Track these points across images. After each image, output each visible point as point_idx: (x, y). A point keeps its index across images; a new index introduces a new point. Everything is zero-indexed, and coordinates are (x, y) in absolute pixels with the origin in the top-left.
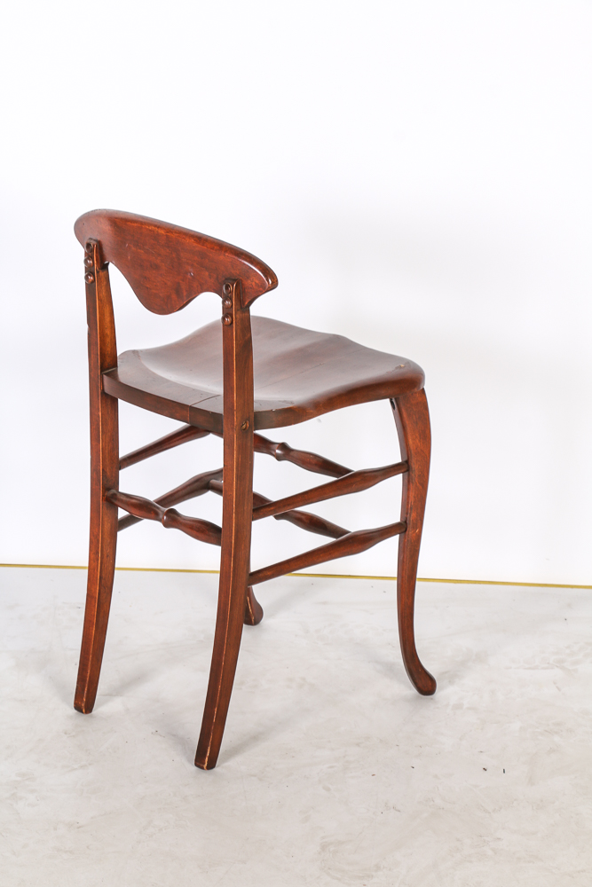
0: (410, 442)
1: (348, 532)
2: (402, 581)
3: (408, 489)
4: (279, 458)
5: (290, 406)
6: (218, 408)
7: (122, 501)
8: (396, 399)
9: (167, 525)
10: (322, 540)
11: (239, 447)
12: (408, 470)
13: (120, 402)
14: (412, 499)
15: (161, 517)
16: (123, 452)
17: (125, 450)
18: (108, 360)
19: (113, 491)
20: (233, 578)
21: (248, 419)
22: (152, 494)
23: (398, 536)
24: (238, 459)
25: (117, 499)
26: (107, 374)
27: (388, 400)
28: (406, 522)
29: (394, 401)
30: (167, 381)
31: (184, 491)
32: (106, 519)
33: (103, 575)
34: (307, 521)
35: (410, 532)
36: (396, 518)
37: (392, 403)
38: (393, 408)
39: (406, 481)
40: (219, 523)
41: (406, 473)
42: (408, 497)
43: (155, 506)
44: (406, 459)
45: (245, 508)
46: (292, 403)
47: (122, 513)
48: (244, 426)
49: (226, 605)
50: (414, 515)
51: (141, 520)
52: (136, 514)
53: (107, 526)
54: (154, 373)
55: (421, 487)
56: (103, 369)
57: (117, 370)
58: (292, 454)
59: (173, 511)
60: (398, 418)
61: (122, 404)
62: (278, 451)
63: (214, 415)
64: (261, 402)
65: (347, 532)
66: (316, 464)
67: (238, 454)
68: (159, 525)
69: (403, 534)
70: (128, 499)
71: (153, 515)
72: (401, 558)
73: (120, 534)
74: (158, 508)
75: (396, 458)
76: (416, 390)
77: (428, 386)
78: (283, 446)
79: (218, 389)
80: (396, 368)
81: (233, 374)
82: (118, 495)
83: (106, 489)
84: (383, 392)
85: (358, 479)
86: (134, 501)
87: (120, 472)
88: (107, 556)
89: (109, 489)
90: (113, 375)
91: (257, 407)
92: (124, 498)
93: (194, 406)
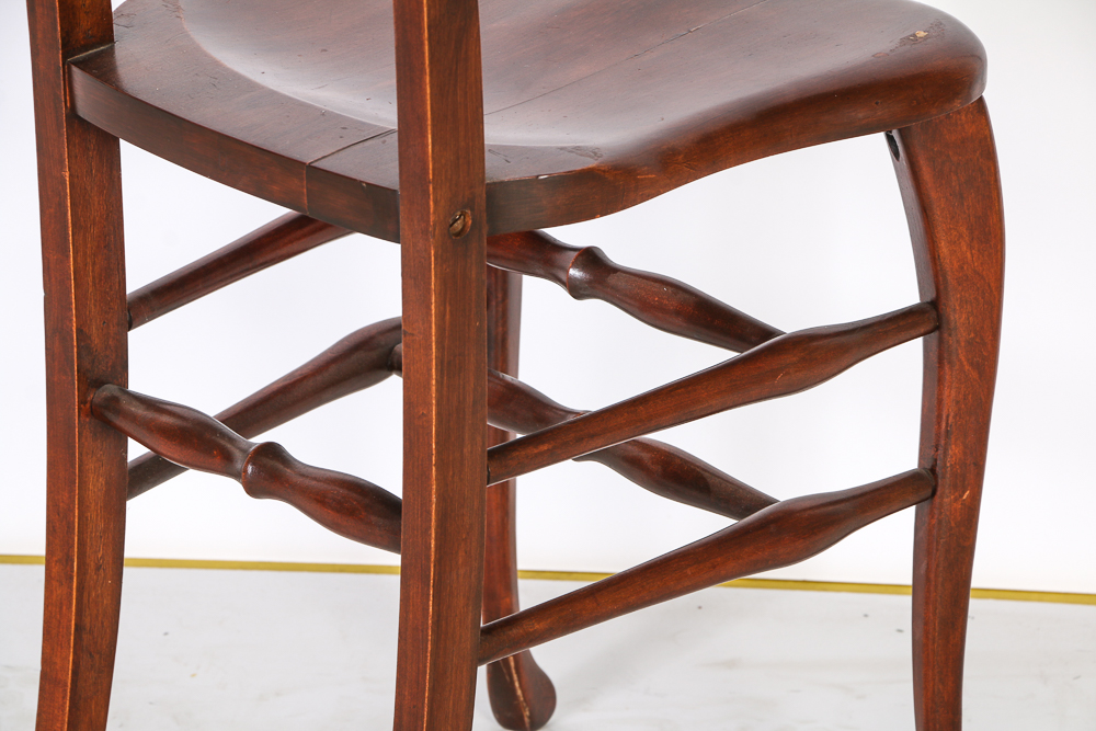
0: (944, 249)
1: (770, 501)
2: (926, 633)
3: (940, 380)
4: (577, 291)
5: (590, 163)
6: (383, 169)
7: (134, 419)
8: (901, 132)
9: (254, 489)
10: (699, 524)
11: (444, 281)
12: (937, 328)
13: (126, 148)
14: (949, 408)
15: (239, 466)
16: (139, 276)
17: (142, 271)
18: (85, 23)
19: (110, 389)
20: (436, 643)
21: (470, 204)
22: (212, 398)
23: (911, 512)
24: (441, 316)
25: (119, 412)
26: (82, 65)
27: (881, 137)
28: (933, 470)
29: (895, 134)
30: (251, 86)
31: (319, 378)
32: (91, 465)
33: (87, 621)
34: (657, 468)
35: (946, 497)
36: (906, 459)
37: (890, 139)
38: (895, 154)
39: (934, 357)
40: (396, 489)
41: (935, 335)
42: (940, 401)
43: (224, 435)
44: (931, 296)
45: (466, 450)
46: (595, 153)
47: (136, 451)
48: (458, 225)
49: (417, 717)
50: (955, 451)
51: (184, 470)
52: (170, 452)
53: (96, 485)
54: (217, 64)
55: (974, 375)
56: (69, 48)
57: (111, 52)
58: (612, 279)
59: (272, 450)
60: (909, 183)
61: (130, 154)
62: (574, 273)
63: (373, 190)
64: (506, 152)
65: (768, 501)
66: (678, 313)
67: (442, 303)
68: (232, 487)
69: (925, 505)
70: (150, 415)
71: (217, 461)
72: (923, 570)
73: (133, 505)
74: (231, 440)
75: (905, 292)
76: (957, 104)
77: (997, 93)
78: (591, 258)
79: (385, 113)
80: (904, 41)
81: (422, 80)
82: (124, 401)
83: (91, 382)
84: (861, 114)
85: (791, 358)
86: (165, 419)
87: (129, 333)
88: (98, 568)
89: (98, 383)
90: (103, 69)
91: (496, 169)
92: (140, 411)
93: (321, 165)
